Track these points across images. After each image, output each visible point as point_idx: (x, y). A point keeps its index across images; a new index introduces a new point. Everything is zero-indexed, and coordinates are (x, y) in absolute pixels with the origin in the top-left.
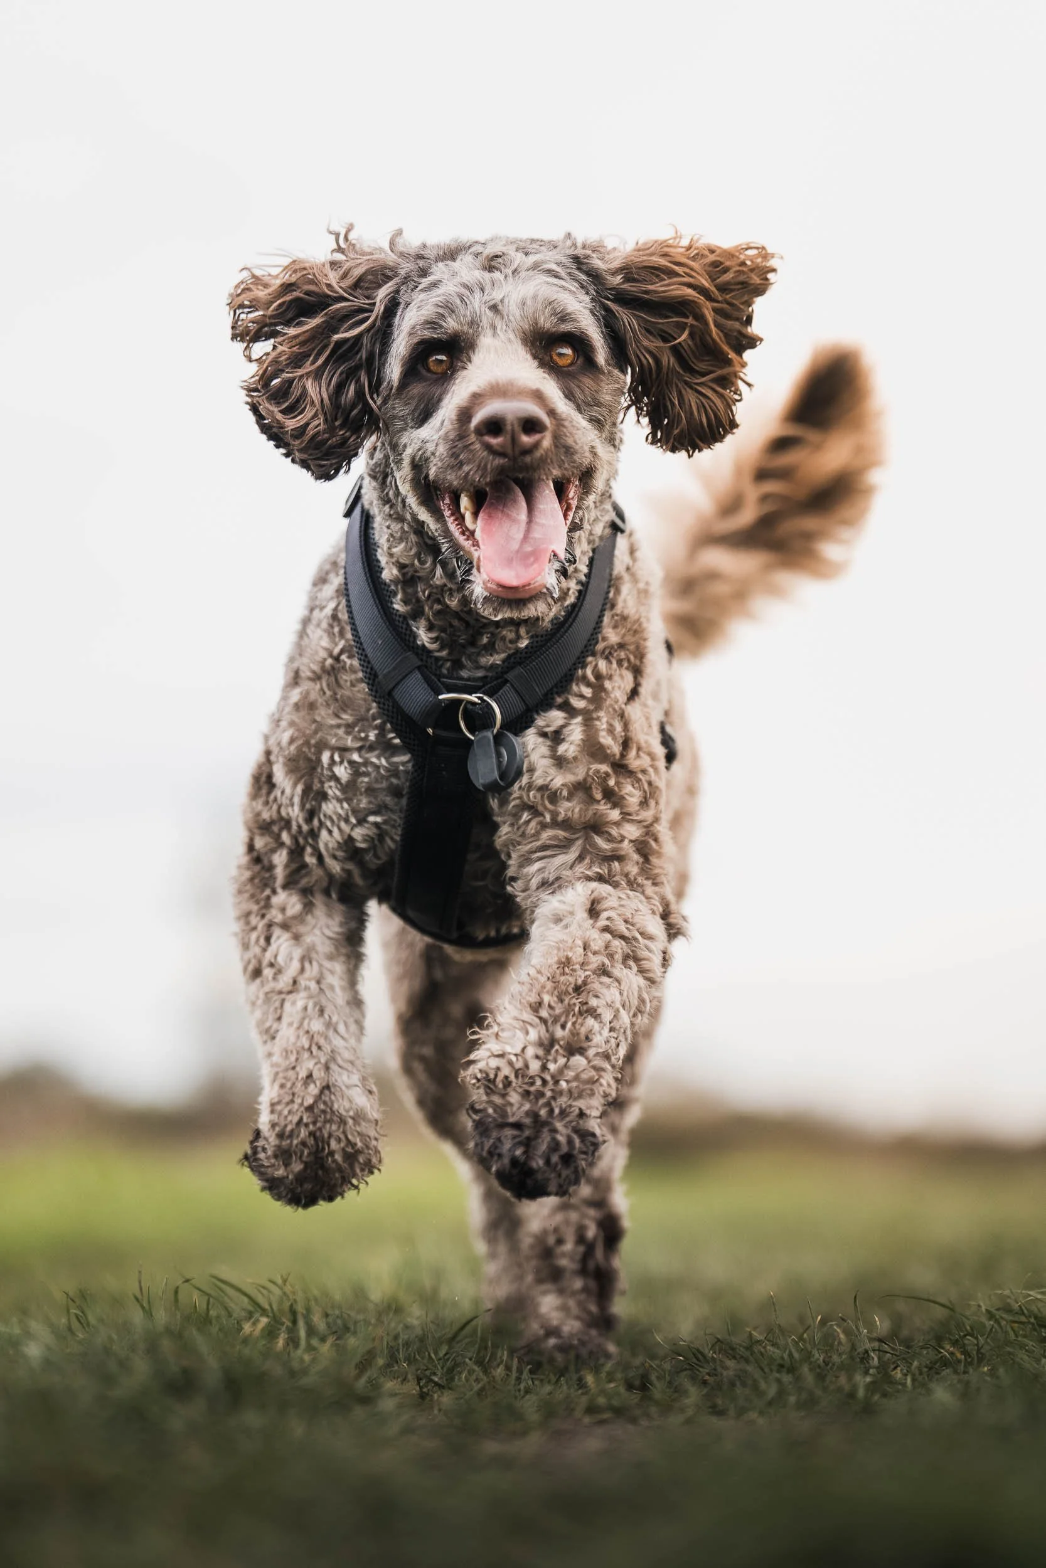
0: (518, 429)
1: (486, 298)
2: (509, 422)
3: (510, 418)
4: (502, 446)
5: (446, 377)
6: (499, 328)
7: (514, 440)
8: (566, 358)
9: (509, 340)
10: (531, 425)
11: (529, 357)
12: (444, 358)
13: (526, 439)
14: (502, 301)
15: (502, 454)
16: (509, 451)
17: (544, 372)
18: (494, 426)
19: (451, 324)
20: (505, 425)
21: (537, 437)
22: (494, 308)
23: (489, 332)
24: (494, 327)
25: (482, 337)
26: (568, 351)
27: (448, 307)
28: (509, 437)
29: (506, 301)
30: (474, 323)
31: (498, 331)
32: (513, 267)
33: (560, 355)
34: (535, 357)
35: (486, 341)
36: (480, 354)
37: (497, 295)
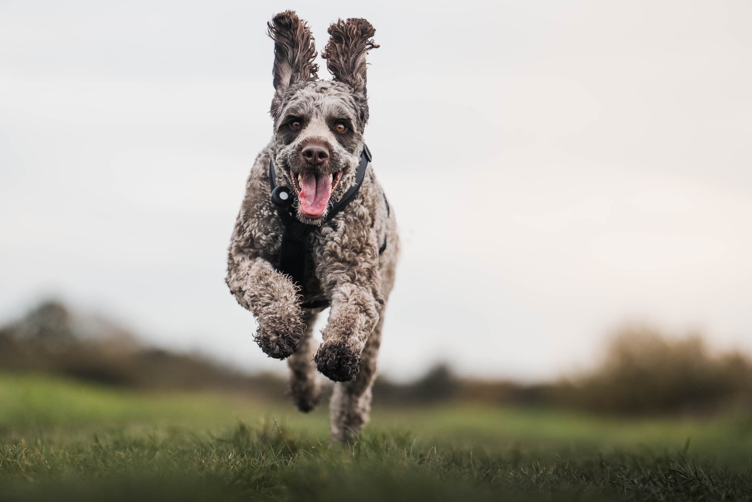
0: (317, 155)
1: (315, 102)
2: (314, 153)
3: (315, 151)
4: (311, 160)
5: (298, 131)
6: (319, 114)
7: (315, 159)
8: (341, 129)
9: (321, 120)
10: (322, 155)
11: (327, 127)
12: (298, 124)
13: (319, 160)
14: (322, 104)
15: (310, 164)
16: (313, 163)
17: (332, 133)
18: (309, 153)
19: (301, 112)
20: (313, 153)
21: (324, 159)
22: (318, 106)
23: (315, 116)
24: (317, 114)
25: (312, 118)
26: (342, 126)
27: (301, 105)
28: (314, 158)
29: (323, 104)
30: (310, 112)
31: (318, 116)
32: (329, 94)
33: (339, 128)
34: (329, 127)
35: (314, 119)
36: (311, 124)
37: (319, 102)
